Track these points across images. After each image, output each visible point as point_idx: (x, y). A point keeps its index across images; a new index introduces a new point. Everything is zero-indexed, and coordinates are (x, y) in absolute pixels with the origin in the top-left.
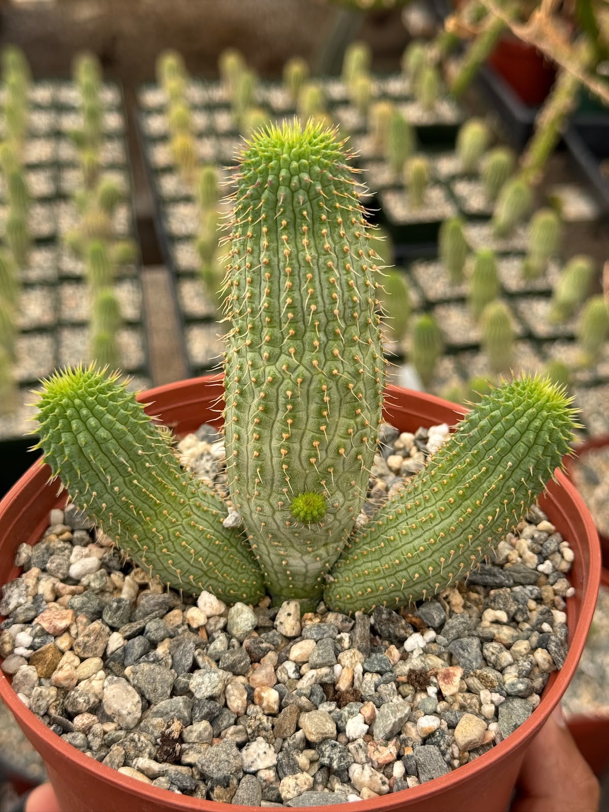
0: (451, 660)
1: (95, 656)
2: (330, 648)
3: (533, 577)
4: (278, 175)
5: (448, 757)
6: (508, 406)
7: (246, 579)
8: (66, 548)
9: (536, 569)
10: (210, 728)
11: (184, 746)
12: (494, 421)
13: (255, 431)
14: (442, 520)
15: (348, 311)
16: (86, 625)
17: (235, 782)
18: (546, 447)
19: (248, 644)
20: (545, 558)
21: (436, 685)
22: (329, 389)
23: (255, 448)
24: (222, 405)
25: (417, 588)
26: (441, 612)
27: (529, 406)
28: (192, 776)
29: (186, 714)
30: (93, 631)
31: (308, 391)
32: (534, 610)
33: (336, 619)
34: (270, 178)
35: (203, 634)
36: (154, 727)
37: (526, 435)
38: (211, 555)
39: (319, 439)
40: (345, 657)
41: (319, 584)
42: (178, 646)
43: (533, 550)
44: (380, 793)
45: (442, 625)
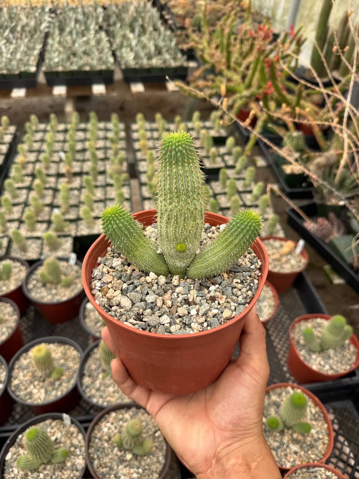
0: (223, 293)
1: (119, 290)
2: (187, 289)
3: (249, 270)
4: (172, 147)
5: (220, 321)
6: (242, 219)
7: (163, 268)
8: (112, 259)
9: (250, 267)
10: (151, 311)
11: (143, 316)
12: (237, 223)
13: (165, 225)
14: (221, 252)
15: (193, 189)
16: (116, 281)
17: (158, 327)
18: (253, 231)
19: (163, 287)
20: (253, 264)
21: (218, 300)
22: (187, 213)
23: (165, 230)
24: (156, 217)
25: (214, 272)
26: (220, 279)
27: (248, 219)
28: (146, 325)
29: (144, 307)
30: (118, 283)
31: (181, 213)
32: (249, 279)
33: (190, 281)
34: (170, 148)
35: (150, 284)
36: (135, 310)
37: (246, 227)
38: (153, 261)
39: (184, 228)
40: (191, 292)
41: (185, 270)
42: (143, 288)
43: (249, 262)
44: (200, 331)
45: (221, 283)
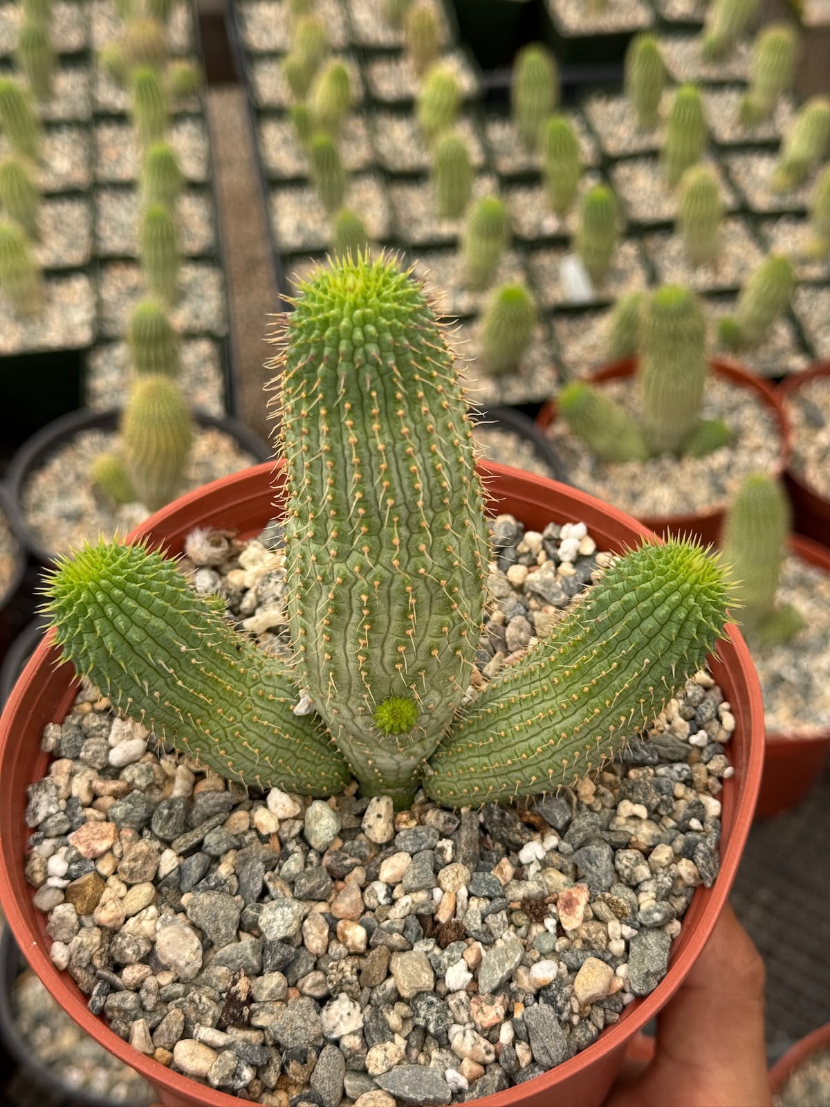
0: (576, 875)
1: (144, 881)
2: (428, 866)
3: (683, 752)
4: (336, 348)
5: (565, 1015)
6: (646, 589)
8: (103, 726)
9: (687, 742)
10: (283, 979)
11: (253, 1006)
12: (628, 607)
13: (324, 632)
14: (564, 718)
15: (436, 498)
16: (131, 844)
17: (314, 1055)
18: (693, 641)
19: (329, 863)
20: (700, 728)
21: (555, 916)
22: (415, 589)
23: (326, 650)
25: (535, 788)
26: (565, 812)
27: (673, 590)
28: (264, 1045)
29: (255, 963)
30: (140, 854)
31: (388, 592)
32: (682, 798)
33: (437, 819)
34: (327, 352)
36: (219, 978)
37: (667, 627)
38: (280, 751)
39: (405, 644)
40: (446, 876)
41: (416, 776)
42: (244, 863)
43: (684, 716)
44: (484, 1065)
45: (566, 827)
